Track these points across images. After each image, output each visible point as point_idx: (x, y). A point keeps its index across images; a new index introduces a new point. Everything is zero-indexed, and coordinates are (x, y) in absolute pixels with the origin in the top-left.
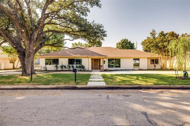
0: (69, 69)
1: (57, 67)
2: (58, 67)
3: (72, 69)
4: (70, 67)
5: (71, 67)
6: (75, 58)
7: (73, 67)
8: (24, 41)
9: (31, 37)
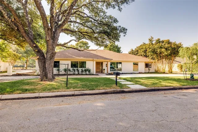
0: (74, 73)
1: (58, 70)
2: (60, 71)
3: (77, 73)
4: (74, 70)
5: (76, 70)
6: (79, 61)
7: (78, 70)
8: (49, 39)
9: (54, 35)
